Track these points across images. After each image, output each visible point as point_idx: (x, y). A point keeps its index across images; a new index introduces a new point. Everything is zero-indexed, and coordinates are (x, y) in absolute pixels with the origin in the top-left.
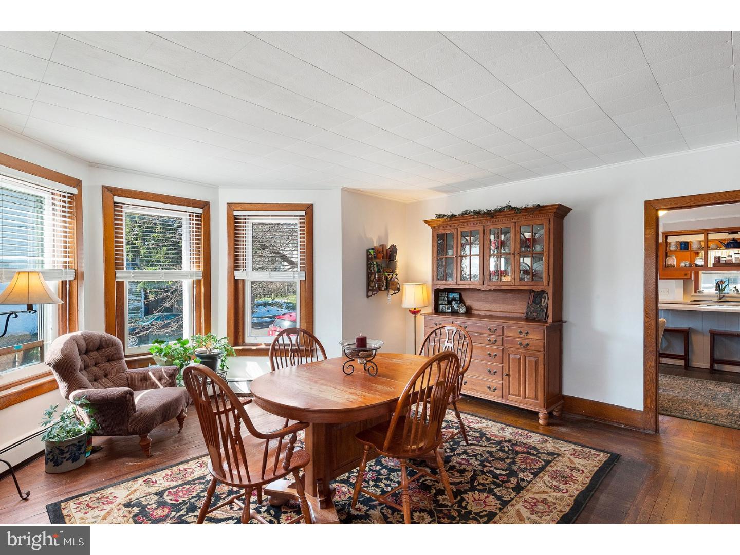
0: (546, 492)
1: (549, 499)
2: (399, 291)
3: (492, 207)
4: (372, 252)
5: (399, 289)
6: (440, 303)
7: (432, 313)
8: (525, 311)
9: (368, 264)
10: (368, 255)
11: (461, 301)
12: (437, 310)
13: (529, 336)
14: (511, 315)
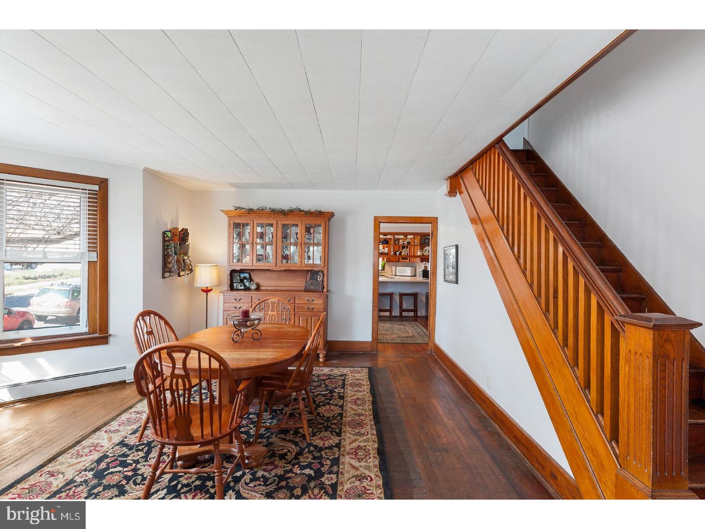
0: (355, 395)
1: (359, 397)
2: (191, 272)
3: (286, 207)
4: (169, 234)
5: (191, 270)
6: (234, 281)
7: (227, 291)
8: (304, 285)
9: (164, 246)
10: (164, 238)
11: (251, 280)
12: (232, 288)
13: (314, 302)
14: (293, 288)
